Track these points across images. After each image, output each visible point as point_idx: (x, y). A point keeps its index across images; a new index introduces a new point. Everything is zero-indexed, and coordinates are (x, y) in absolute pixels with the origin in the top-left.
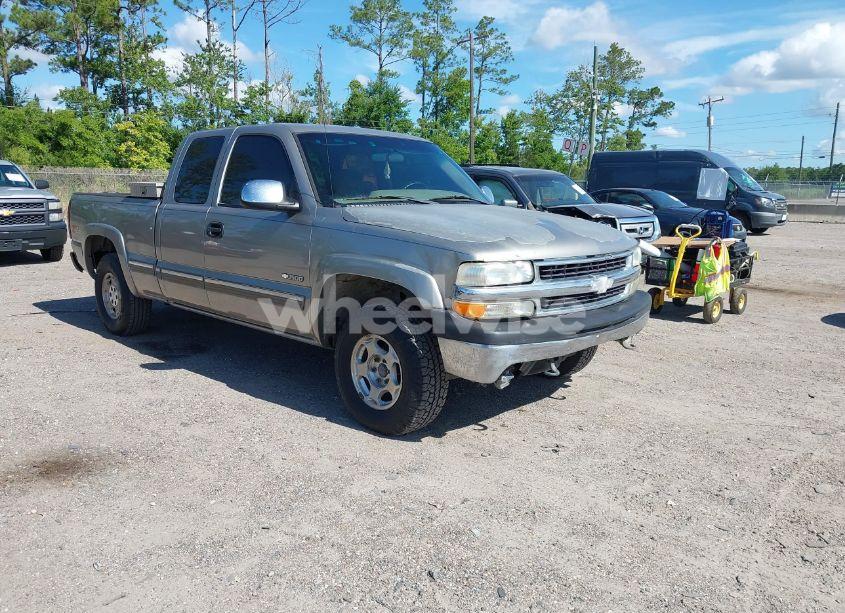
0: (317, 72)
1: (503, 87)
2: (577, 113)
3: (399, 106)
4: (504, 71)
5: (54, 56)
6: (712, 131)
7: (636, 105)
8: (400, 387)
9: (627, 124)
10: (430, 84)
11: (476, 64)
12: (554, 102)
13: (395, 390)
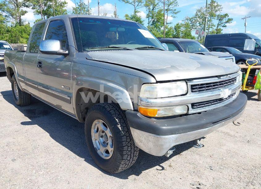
0: (115, 12)
1: (175, 15)
2: (199, 23)
3: (141, 22)
4: (175, 10)
5: (35, 10)
6: (246, 28)
7: (220, 20)
8: (113, 149)
9: (216, 26)
10: (151, 15)
11: (166, 8)
12: (192, 20)
13: (111, 150)
